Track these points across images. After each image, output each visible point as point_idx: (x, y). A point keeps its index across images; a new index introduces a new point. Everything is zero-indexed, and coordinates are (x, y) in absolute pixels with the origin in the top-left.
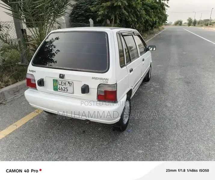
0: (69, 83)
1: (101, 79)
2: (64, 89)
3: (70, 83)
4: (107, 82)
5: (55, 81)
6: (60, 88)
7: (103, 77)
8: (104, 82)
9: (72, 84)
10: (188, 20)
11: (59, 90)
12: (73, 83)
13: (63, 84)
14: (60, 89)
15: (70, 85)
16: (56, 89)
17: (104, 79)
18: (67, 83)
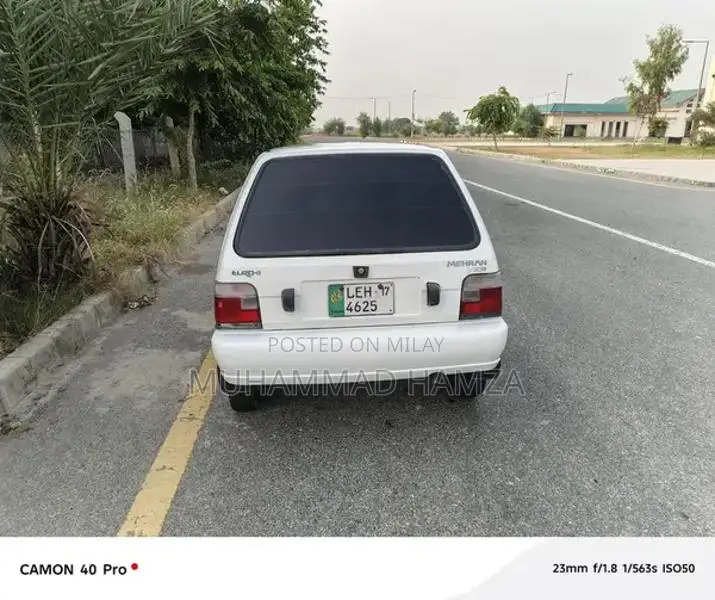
0: (380, 287)
1: (469, 263)
2: (363, 306)
3: (384, 286)
4: (485, 269)
5: (336, 289)
6: (353, 305)
7: (474, 259)
8: (476, 270)
9: (391, 289)
10: (359, 119)
11: (347, 312)
12: (392, 284)
13: (361, 294)
14: (351, 310)
15: (385, 291)
16: (336, 311)
17: (477, 262)
18: (375, 288)
